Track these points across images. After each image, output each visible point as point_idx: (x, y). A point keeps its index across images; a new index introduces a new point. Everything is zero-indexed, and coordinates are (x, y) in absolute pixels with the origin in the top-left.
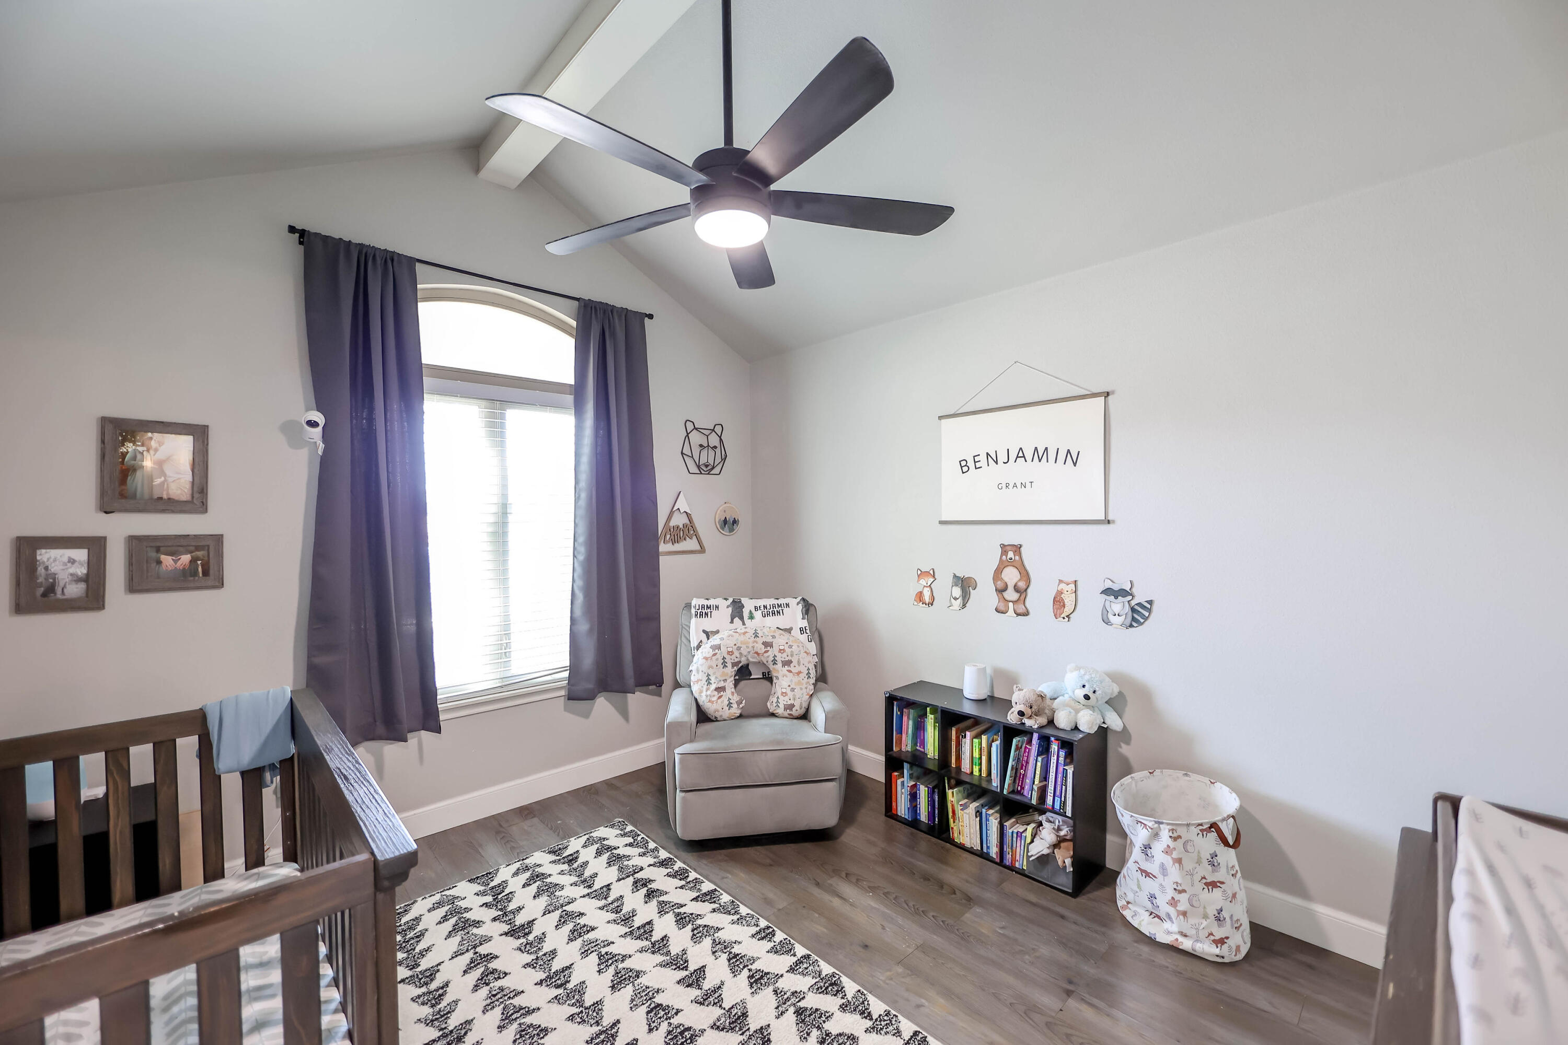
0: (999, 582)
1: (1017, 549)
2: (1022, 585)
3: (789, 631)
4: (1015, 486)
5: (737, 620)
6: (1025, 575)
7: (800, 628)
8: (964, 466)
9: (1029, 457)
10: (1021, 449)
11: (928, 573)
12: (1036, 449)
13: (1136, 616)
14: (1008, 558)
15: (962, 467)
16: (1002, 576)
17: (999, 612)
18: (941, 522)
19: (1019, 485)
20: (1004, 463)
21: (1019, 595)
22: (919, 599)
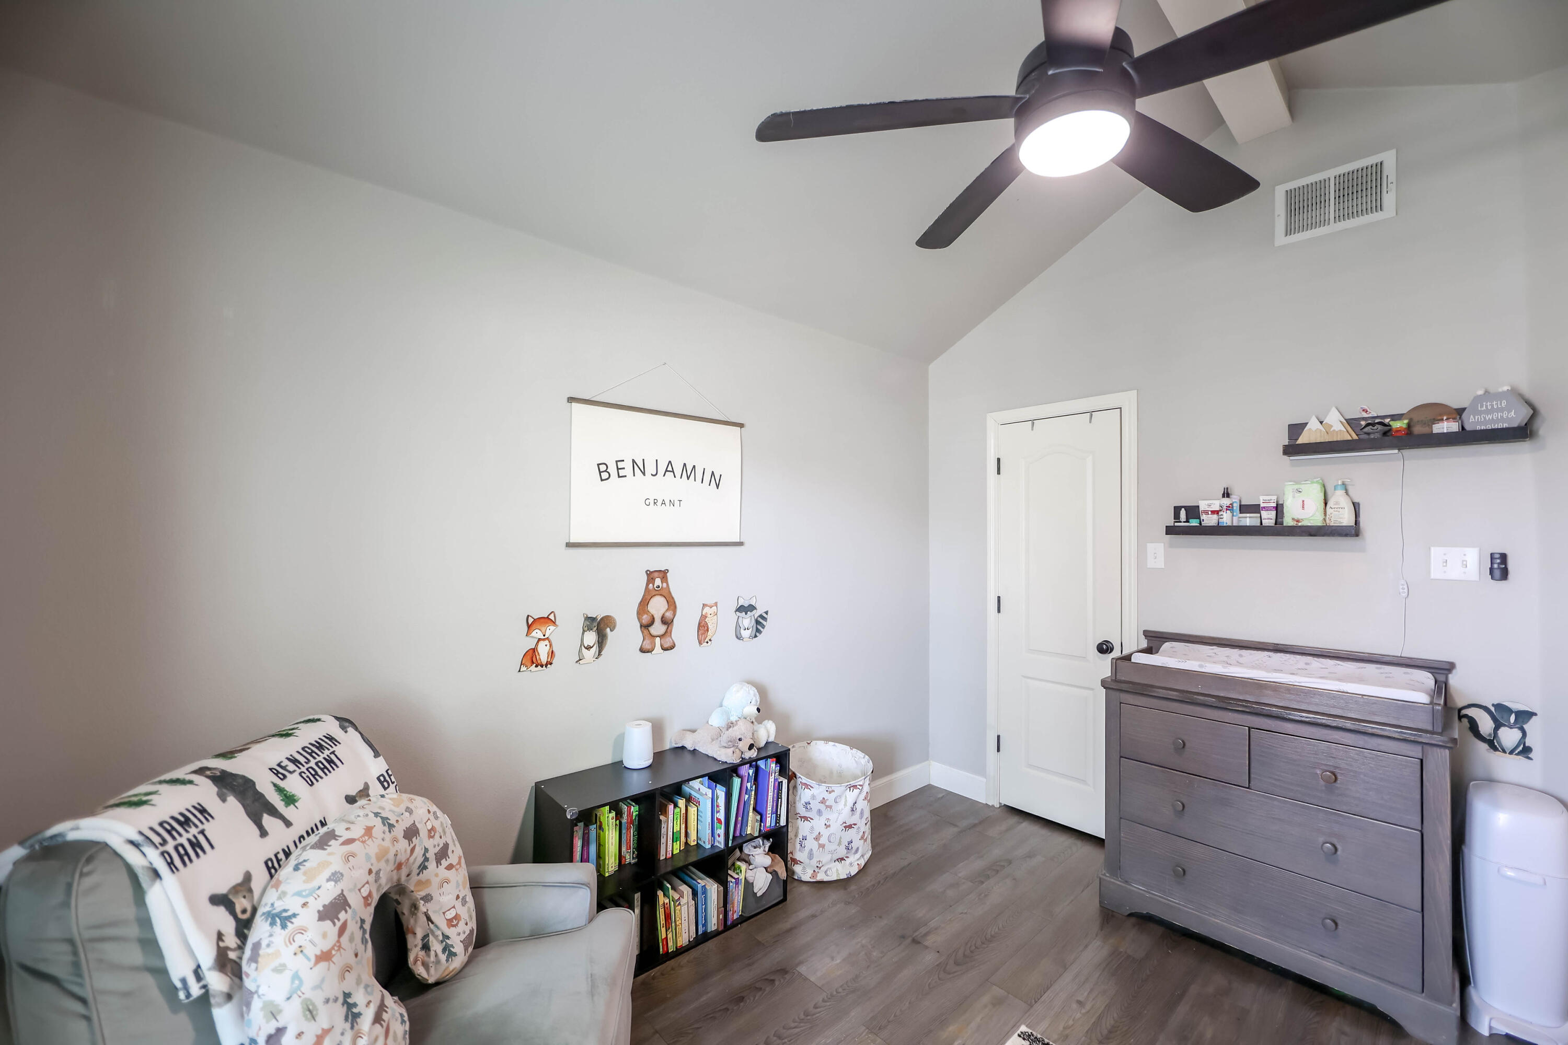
0: (645, 616)
1: (664, 574)
2: (669, 615)
3: (364, 792)
4: (663, 503)
5: (268, 821)
6: (672, 604)
7: (378, 779)
8: (603, 471)
9: (678, 474)
10: (670, 462)
11: (547, 620)
12: (685, 465)
13: (759, 627)
14: (655, 586)
15: (600, 472)
16: (649, 608)
17: (644, 652)
18: (569, 545)
19: (667, 502)
20: (652, 475)
21: (666, 627)
22: (530, 661)
